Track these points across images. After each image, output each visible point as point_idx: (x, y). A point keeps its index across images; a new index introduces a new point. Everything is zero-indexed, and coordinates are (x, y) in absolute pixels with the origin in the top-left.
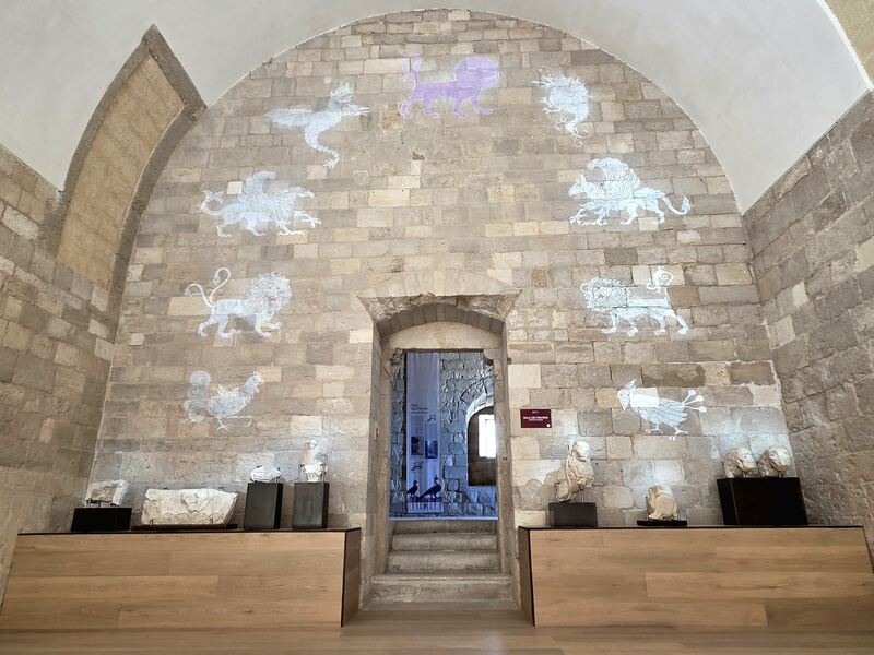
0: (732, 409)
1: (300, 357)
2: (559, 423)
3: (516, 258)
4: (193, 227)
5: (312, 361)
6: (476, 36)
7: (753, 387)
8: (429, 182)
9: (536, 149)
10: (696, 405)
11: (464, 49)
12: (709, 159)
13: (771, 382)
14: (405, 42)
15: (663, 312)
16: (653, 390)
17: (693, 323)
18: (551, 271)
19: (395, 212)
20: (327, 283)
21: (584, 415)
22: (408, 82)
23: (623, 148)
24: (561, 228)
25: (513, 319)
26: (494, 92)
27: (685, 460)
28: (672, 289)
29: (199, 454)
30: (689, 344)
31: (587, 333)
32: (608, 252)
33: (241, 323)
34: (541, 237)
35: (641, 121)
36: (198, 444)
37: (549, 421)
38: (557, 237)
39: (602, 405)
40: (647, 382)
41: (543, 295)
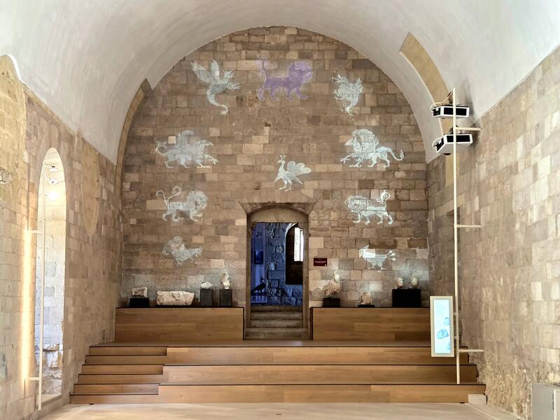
0: (407, 259)
1: (212, 232)
2: (330, 264)
3: (315, 184)
4: (152, 162)
5: (218, 233)
6: (300, 46)
7: (417, 250)
8: (273, 140)
9: (329, 122)
10: (392, 257)
11: (293, 55)
12: (417, 131)
13: (426, 247)
14: (260, 49)
15: (383, 213)
16: (374, 250)
17: (395, 219)
18: (332, 191)
19: (256, 157)
20: (224, 195)
21: (342, 261)
22: (262, 76)
23: (374, 123)
24: (339, 168)
25: (312, 215)
26: (308, 85)
27: (383, 281)
28: (388, 202)
29: (170, 276)
30: (392, 229)
31: (347, 222)
32: (360, 181)
33: (183, 214)
34: (328, 173)
35: (385, 107)
36: (169, 271)
37: (326, 263)
38: (336, 173)
39: (350, 256)
40: (371, 247)
41: (327, 203)
